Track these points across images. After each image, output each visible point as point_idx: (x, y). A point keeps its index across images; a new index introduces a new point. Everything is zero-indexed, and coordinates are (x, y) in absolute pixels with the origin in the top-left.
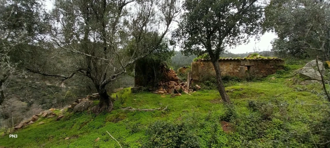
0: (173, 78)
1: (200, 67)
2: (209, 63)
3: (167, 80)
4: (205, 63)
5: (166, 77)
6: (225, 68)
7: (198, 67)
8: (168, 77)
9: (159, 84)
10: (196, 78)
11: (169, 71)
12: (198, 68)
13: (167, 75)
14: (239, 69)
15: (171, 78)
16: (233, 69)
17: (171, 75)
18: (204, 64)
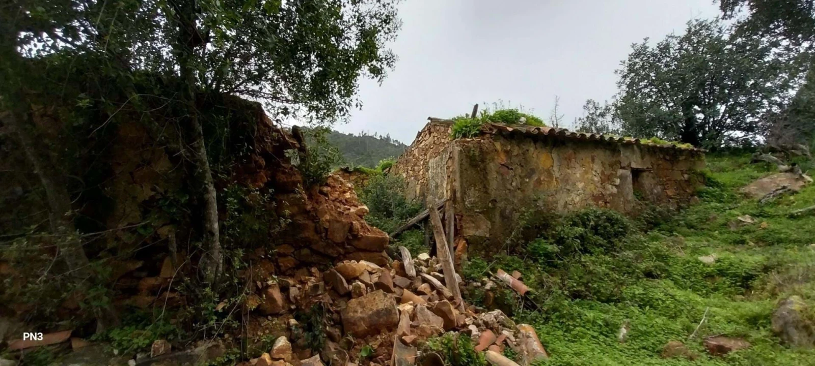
0: (356, 237)
1: (492, 165)
2: (525, 147)
3: (315, 252)
4: (509, 148)
5: (303, 227)
6: (578, 175)
7: (485, 169)
8: (317, 231)
9: (252, 305)
10: (478, 228)
11: (325, 189)
12: (485, 172)
13: (313, 216)
14: (618, 181)
15: (339, 237)
16: (603, 182)
17: (341, 214)
18: (507, 153)
